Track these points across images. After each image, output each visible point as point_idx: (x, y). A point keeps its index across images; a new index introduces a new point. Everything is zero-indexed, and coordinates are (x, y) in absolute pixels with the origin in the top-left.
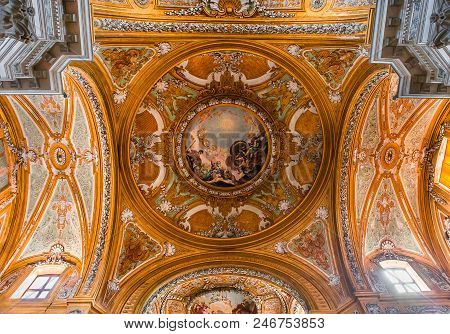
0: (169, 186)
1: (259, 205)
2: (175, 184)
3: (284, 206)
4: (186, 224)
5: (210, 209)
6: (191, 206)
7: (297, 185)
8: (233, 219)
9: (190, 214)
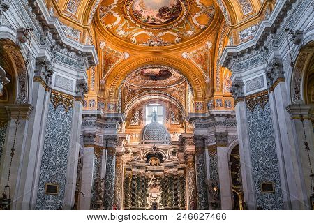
0: (123, 24)
1: (176, 32)
2: (126, 24)
3: (190, 33)
4: (134, 39)
5: (147, 33)
6: (136, 32)
7: (198, 24)
8: (161, 37)
9: (135, 35)
